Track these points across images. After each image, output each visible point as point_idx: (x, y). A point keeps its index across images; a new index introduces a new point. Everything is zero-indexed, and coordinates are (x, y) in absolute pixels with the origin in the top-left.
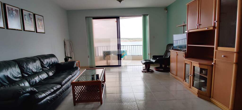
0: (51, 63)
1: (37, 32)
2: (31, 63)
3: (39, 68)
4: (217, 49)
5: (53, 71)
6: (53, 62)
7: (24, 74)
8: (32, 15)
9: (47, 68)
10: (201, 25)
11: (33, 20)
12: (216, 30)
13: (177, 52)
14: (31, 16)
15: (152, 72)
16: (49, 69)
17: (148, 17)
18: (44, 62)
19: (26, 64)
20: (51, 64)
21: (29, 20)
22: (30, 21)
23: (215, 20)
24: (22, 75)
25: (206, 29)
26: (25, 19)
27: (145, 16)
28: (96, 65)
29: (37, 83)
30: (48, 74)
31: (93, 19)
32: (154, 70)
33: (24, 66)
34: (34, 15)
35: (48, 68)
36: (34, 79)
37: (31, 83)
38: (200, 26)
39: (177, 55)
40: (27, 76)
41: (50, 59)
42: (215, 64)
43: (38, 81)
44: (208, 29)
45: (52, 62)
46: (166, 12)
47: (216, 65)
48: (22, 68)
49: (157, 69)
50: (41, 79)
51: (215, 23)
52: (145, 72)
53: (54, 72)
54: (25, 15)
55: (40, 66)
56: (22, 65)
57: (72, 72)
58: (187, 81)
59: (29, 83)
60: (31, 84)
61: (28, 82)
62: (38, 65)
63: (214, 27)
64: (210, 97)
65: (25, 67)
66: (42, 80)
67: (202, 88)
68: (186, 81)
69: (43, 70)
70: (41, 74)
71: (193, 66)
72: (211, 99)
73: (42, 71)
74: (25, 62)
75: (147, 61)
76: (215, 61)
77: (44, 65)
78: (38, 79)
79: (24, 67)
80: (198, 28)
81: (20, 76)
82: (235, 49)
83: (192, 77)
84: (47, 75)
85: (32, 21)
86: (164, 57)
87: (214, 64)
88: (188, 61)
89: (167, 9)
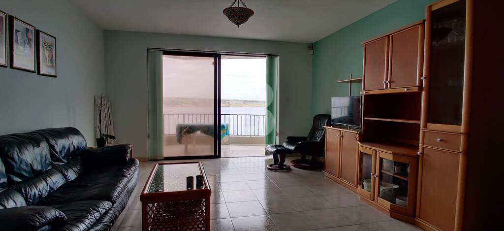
0: (72, 149)
1: (39, 73)
2: (31, 149)
3: (45, 161)
4: (425, 127)
5: (75, 169)
6: (76, 147)
7: (12, 176)
8: (32, 34)
9: (63, 162)
10: (393, 82)
11: (33, 44)
12: (423, 92)
13: (340, 131)
14: (30, 33)
15: (288, 169)
16: (66, 164)
17: (277, 60)
18: (56, 146)
19: (18, 151)
20: (71, 151)
21: (25, 43)
22: (26, 45)
23: (421, 75)
24: (9, 179)
25: (405, 90)
26: (17, 41)
27: (271, 58)
28: (165, 156)
29: (44, 198)
30: (65, 176)
31: (163, 54)
32: (292, 167)
33: (13, 155)
34: (37, 32)
35: (64, 160)
36: (37, 190)
37: (30, 198)
38: (392, 84)
39: (342, 136)
40: (21, 180)
41: (70, 139)
42: (422, 153)
43: (45, 194)
44: (408, 90)
45: (74, 147)
46: (311, 52)
47: (424, 156)
48: (9, 160)
49: (297, 164)
50: (51, 188)
51: (421, 81)
52: (276, 170)
53: (79, 170)
54: (17, 31)
55: (48, 156)
56: (9, 154)
57: (125, 170)
58: (365, 187)
59: (26, 200)
60: (30, 201)
61: (23, 196)
62: (44, 154)
63: (421, 88)
64: (414, 216)
65: (17, 157)
66: (54, 191)
67: (397, 199)
68: (363, 187)
69: (54, 166)
70: (51, 175)
71: (380, 158)
72: (418, 220)
73: (52, 168)
74: (17, 146)
75: (279, 148)
76: (423, 148)
77: (57, 153)
78: (46, 189)
79: (13, 159)
80: (387, 88)
81: (4, 182)
82: (462, 128)
83: (377, 179)
84: (65, 179)
85: (30, 46)
86: (308, 140)
87: (421, 155)
88: (367, 148)
89: (312, 46)
